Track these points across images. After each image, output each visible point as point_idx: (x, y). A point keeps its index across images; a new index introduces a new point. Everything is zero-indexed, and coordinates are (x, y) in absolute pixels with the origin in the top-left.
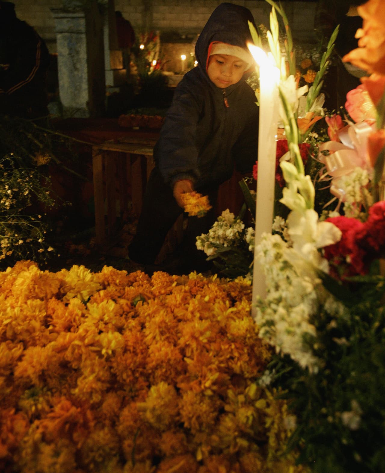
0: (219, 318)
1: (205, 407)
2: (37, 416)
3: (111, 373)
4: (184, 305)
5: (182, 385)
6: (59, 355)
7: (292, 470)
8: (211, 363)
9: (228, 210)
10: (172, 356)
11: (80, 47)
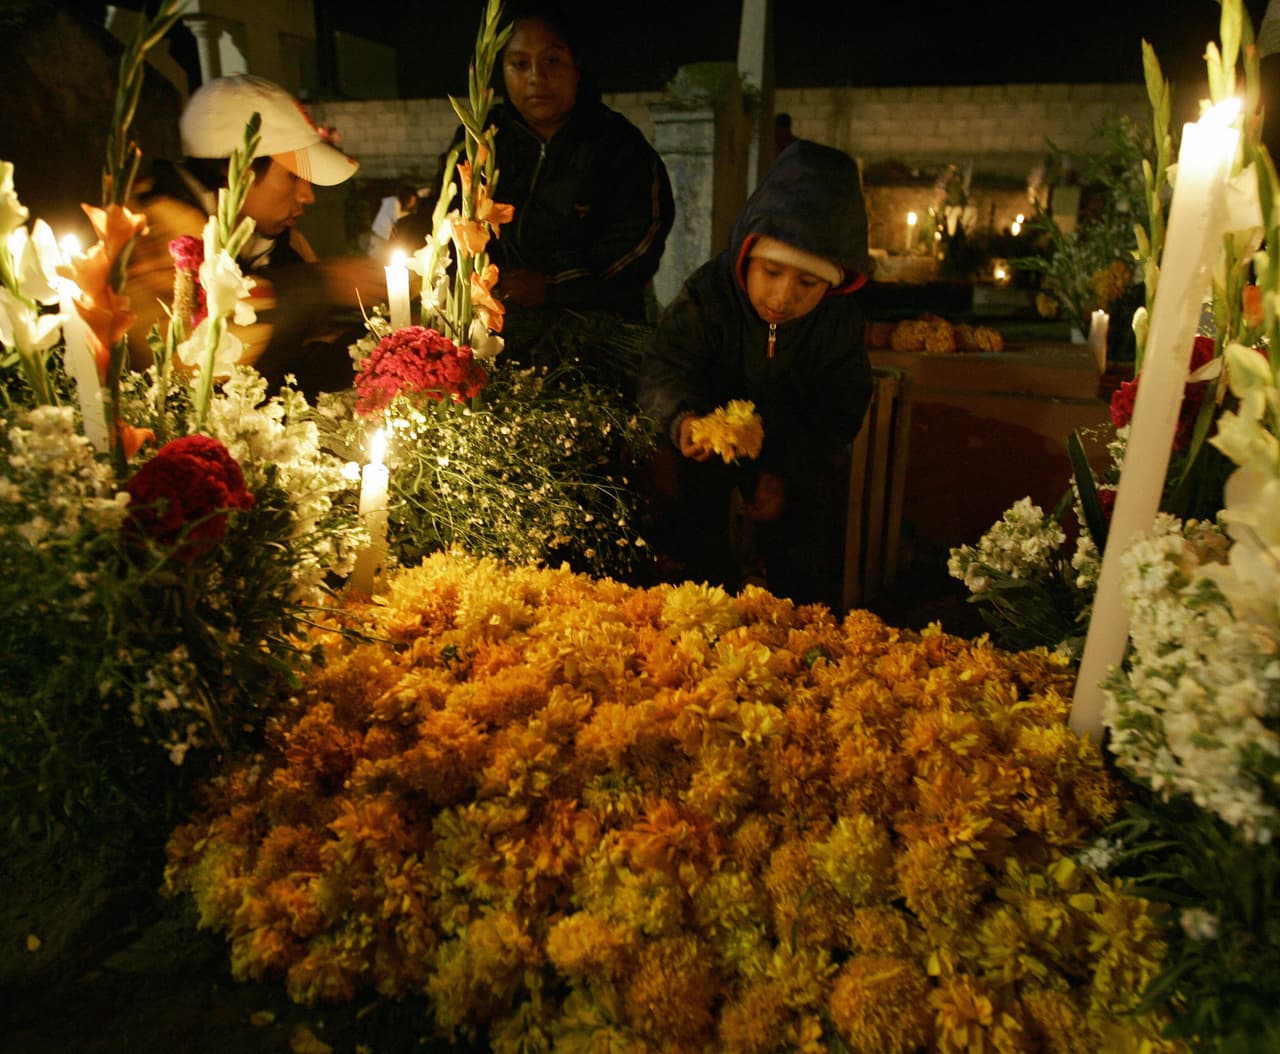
0: (994, 716)
1: (953, 878)
2: (616, 822)
3: (757, 777)
4: (917, 678)
5: (906, 829)
6: (659, 725)
7: (1147, 1046)
8: (974, 798)
9: (1027, 501)
10: (888, 768)
11: (700, 184)
